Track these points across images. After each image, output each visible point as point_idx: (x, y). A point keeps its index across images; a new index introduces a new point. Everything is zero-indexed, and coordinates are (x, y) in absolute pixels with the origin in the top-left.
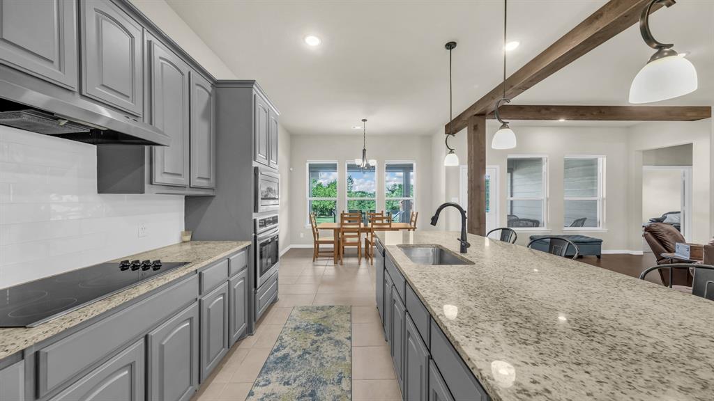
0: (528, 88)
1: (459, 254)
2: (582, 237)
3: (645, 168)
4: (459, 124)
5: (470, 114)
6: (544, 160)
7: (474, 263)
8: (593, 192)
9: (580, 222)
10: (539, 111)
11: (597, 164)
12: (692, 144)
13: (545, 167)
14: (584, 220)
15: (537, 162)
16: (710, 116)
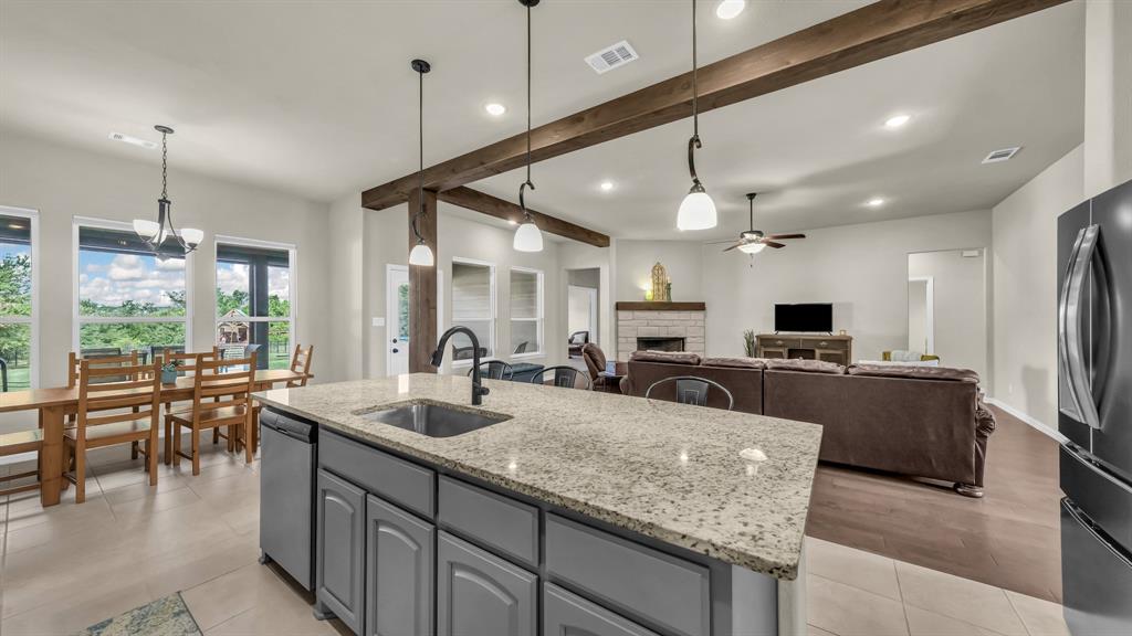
0: (499, 172)
1: (471, 406)
2: (527, 364)
3: (570, 287)
4: (392, 196)
5: (412, 185)
6: (492, 270)
7: (511, 417)
8: (531, 311)
9: (522, 348)
10: (497, 205)
11: (536, 280)
12: (599, 269)
13: (493, 279)
14: (525, 345)
15: (484, 270)
16: (609, 245)
